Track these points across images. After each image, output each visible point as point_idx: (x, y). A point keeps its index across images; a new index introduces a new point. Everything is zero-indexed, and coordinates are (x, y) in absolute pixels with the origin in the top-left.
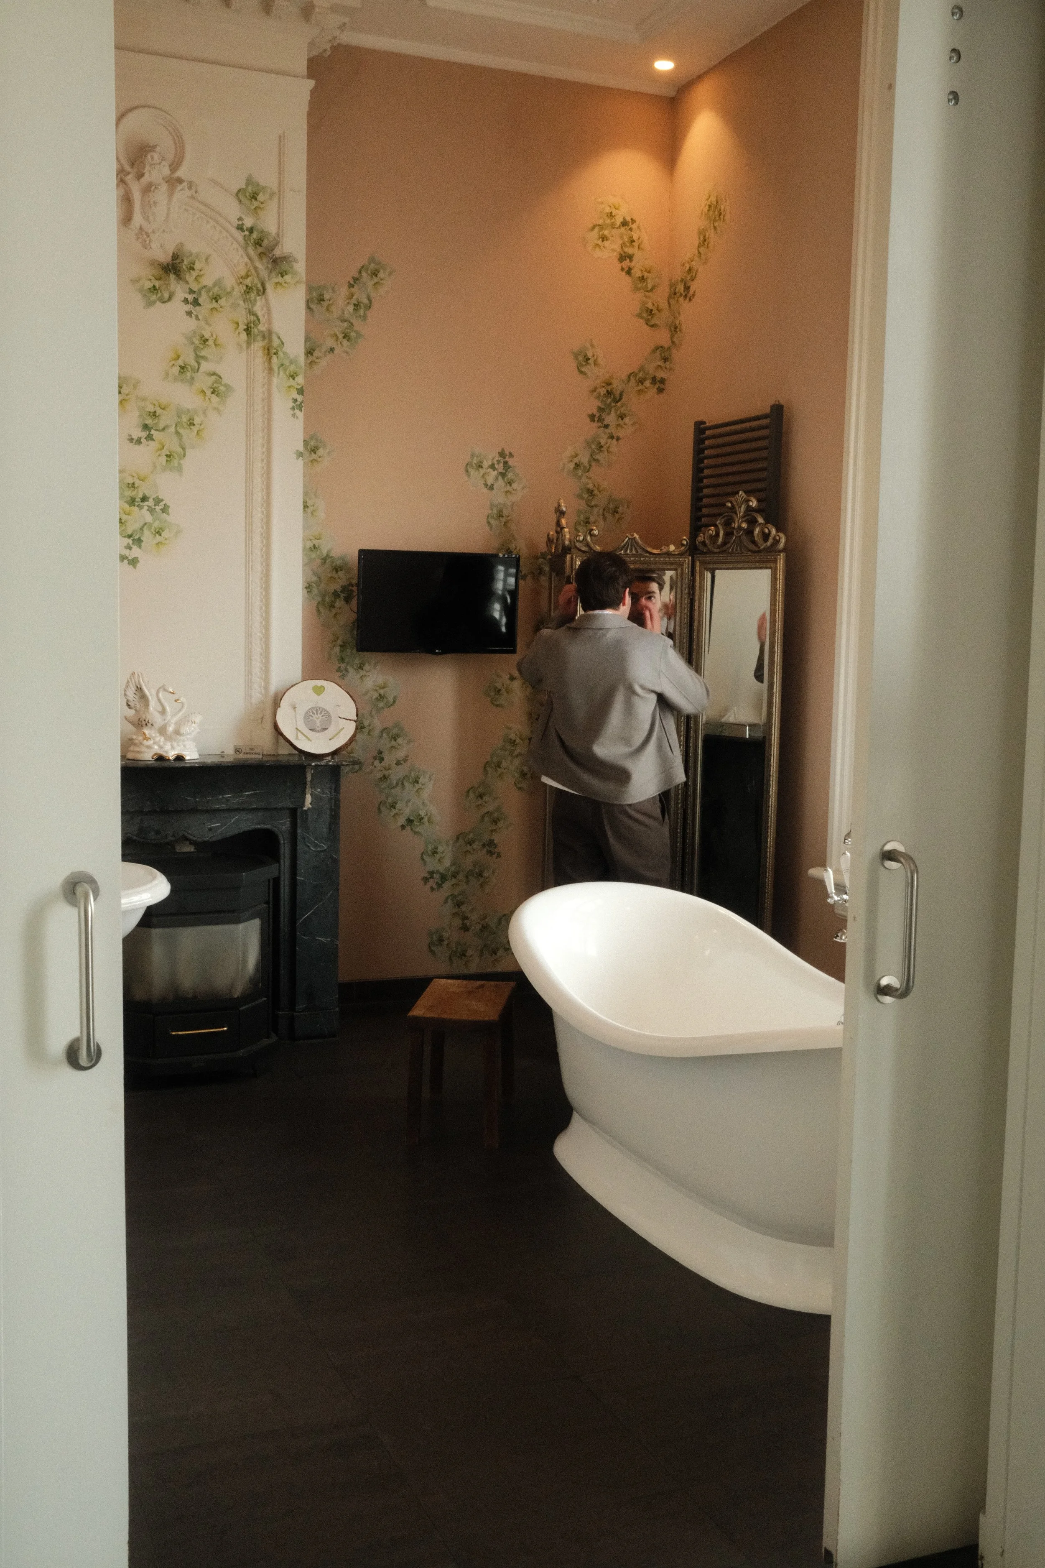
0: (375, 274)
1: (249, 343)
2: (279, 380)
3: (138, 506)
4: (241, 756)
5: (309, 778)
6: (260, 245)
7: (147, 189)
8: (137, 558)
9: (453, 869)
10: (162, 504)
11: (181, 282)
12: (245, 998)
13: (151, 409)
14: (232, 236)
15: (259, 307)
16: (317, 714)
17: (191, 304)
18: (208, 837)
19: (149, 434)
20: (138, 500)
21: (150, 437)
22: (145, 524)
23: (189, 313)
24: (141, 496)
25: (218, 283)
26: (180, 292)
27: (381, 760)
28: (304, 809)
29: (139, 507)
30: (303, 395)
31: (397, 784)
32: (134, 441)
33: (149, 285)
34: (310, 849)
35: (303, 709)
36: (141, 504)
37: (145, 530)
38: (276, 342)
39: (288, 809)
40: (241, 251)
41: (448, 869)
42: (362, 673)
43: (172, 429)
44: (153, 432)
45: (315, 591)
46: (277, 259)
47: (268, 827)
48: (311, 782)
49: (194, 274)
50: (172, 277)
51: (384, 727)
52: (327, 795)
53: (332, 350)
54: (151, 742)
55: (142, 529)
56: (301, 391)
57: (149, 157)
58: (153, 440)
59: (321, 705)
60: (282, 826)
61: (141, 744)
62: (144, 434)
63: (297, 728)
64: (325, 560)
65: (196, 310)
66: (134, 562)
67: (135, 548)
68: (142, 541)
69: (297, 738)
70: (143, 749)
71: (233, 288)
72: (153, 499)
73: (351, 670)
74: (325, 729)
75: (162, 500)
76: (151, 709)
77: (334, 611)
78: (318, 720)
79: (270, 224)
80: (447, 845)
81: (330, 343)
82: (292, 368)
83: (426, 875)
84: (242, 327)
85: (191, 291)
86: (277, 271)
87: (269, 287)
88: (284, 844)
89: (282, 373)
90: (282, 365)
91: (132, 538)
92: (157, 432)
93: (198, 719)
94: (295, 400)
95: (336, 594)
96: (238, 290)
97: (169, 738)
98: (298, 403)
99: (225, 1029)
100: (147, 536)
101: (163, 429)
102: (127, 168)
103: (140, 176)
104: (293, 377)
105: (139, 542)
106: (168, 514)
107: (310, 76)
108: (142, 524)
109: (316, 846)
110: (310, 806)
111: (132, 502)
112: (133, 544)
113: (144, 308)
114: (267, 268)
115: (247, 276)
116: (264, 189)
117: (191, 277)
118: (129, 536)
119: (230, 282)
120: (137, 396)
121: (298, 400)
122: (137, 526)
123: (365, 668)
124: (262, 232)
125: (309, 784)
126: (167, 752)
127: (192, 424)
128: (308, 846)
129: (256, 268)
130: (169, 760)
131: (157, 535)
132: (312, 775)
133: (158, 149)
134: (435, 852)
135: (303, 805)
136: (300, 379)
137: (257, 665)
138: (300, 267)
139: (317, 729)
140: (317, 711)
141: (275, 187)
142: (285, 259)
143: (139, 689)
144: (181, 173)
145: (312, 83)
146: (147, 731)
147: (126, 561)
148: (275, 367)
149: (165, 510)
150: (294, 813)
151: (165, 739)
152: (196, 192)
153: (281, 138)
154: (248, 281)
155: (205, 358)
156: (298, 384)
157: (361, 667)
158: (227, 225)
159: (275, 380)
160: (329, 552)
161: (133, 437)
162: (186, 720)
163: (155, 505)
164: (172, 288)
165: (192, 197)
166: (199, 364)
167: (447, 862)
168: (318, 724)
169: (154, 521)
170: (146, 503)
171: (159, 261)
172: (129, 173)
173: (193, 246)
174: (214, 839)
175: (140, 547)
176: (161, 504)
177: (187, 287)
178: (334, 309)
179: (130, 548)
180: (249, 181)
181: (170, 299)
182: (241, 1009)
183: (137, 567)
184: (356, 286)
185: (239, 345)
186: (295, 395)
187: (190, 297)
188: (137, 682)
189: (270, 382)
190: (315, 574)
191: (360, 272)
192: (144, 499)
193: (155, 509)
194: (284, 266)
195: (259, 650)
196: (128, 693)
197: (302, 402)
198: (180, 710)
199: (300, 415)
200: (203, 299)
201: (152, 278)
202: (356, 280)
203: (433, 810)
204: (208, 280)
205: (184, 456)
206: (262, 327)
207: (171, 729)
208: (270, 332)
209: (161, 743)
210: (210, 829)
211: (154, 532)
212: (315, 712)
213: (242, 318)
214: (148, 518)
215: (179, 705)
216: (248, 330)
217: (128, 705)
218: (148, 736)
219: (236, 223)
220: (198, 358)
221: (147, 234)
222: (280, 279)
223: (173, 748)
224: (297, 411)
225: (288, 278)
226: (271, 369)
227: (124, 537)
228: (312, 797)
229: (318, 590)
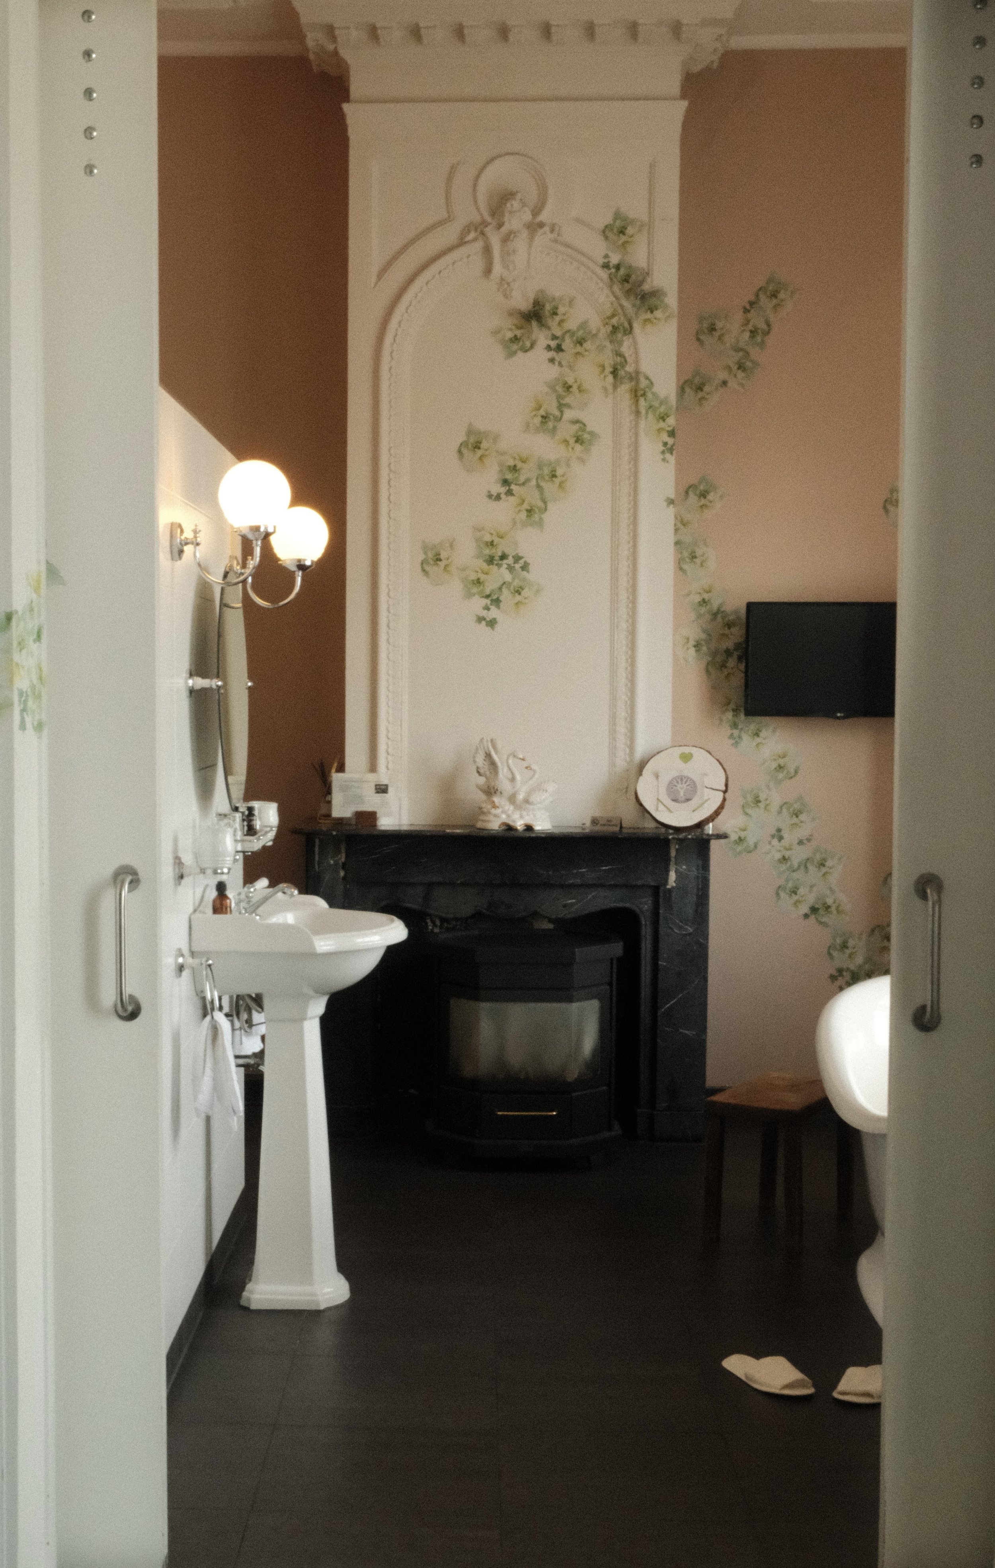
0: (774, 295)
1: (615, 387)
2: (647, 424)
3: (497, 565)
4: (598, 828)
5: (673, 853)
6: (628, 282)
7: (506, 239)
8: (495, 619)
9: (867, 967)
10: (522, 562)
11: (543, 329)
12: (580, 1083)
13: (511, 463)
14: (597, 276)
15: (626, 348)
16: (682, 784)
17: (554, 350)
18: (563, 914)
19: (509, 489)
20: (497, 558)
21: (510, 493)
22: (504, 583)
23: (552, 360)
24: (500, 554)
25: (583, 325)
26: (542, 338)
27: (781, 838)
28: (668, 887)
29: (499, 566)
30: (674, 437)
31: (799, 867)
32: (493, 497)
33: (509, 335)
34: (673, 931)
35: (665, 779)
36: (500, 562)
37: (505, 590)
38: (643, 383)
39: (651, 887)
40: (606, 291)
41: (860, 967)
42: (758, 740)
43: (534, 482)
44: (513, 487)
45: (704, 648)
46: (645, 294)
47: (628, 905)
48: (675, 857)
49: (557, 319)
50: (534, 323)
51: (784, 801)
52: (694, 872)
53: (724, 383)
54: (498, 811)
55: (500, 589)
56: (672, 434)
57: (508, 205)
58: (512, 495)
59: (686, 773)
60: (644, 905)
61: (490, 813)
62: (503, 490)
63: (658, 799)
64: (715, 615)
65: (558, 357)
66: (492, 623)
67: (493, 608)
68: (501, 601)
69: (657, 809)
70: (491, 818)
71: (599, 330)
72: (513, 557)
73: (745, 737)
74: (688, 800)
75: (521, 558)
76: (501, 776)
77: (726, 672)
78: (682, 789)
79: (639, 258)
80: (860, 938)
81: (722, 375)
82: (662, 409)
83: (834, 973)
84: (609, 369)
85: (554, 337)
86: (647, 307)
87: (636, 326)
88: (646, 925)
89: (651, 416)
90: (650, 407)
91: (490, 599)
92: (517, 487)
93: (551, 787)
94: (665, 444)
95: (728, 653)
96: (605, 330)
97: (518, 807)
98: (669, 446)
99: (555, 1113)
100: (506, 595)
101: (524, 484)
102: (489, 219)
103: (500, 226)
104: (663, 419)
105: (497, 602)
106: (528, 572)
107: (683, 96)
108: (500, 584)
109: (680, 928)
110: (674, 885)
111: (490, 560)
112: (491, 605)
113: (505, 359)
114: (634, 305)
115: (613, 316)
116: (632, 222)
117: (553, 323)
118: (488, 597)
119: (595, 323)
120: (497, 452)
121: (669, 443)
122: (496, 586)
123: (761, 734)
124: (630, 267)
125: (673, 860)
126: (514, 821)
127: (554, 476)
128: (670, 928)
129: (622, 306)
130: (516, 830)
131: (517, 594)
132: (677, 850)
133: (519, 196)
134: (844, 946)
135: (666, 882)
136: (671, 421)
137: (622, 729)
138: (672, 300)
139: (680, 799)
140: (682, 780)
141: (645, 219)
142: (656, 294)
143: (488, 756)
144: (543, 217)
145: (685, 104)
146: (496, 799)
147: (484, 623)
148: (643, 410)
149: (525, 567)
150: (657, 891)
151: (515, 808)
152: (558, 235)
153: (652, 166)
154: (614, 321)
155: (568, 406)
156: (669, 426)
157: (757, 734)
158: (590, 264)
159: (642, 424)
160: (721, 606)
161: (492, 493)
162: (539, 788)
163: (514, 563)
164: (534, 337)
165: (555, 241)
166: (562, 412)
167: (859, 960)
168: (682, 794)
169: (514, 579)
170: (505, 561)
171: (519, 310)
172: (489, 224)
173: (556, 290)
174: (569, 916)
175: (498, 607)
176: (520, 561)
177: (549, 333)
178: (726, 338)
179: (488, 609)
180: (617, 215)
181: (532, 346)
182: (574, 1094)
183: (495, 629)
184: (752, 311)
185: (605, 389)
186: (665, 437)
187: (553, 344)
188: (486, 748)
189: (637, 425)
190: (704, 631)
191: (757, 296)
192: (503, 557)
193: (514, 567)
194: (653, 301)
195: (623, 714)
196: (477, 760)
197: (674, 445)
198: (531, 778)
199: (671, 459)
200: (567, 344)
201: (514, 327)
202: (752, 304)
203: (842, 897)
204: (572, 324)
205: (546, 510)
206: (629, 368)
207: (521, 797)
208: (637, 373)
209: (510, 812)
210: (565, 906)
211: (513, 592)
212: (679, 780)
213: (608, 359)
214: (508, 577)
215: (531, 773)
216: (615, 373)
217: (478, 772)
218: (497, 804)
219: (601, 261)
220: (561, 406)
221: (508, 284)
222: (649, 316)
223: (521, 817)
224: (668, 456)
225: (658, 314)
226: (638, 413)
227: (483, 597)
228: (676, 875)
229: (708, 649)
